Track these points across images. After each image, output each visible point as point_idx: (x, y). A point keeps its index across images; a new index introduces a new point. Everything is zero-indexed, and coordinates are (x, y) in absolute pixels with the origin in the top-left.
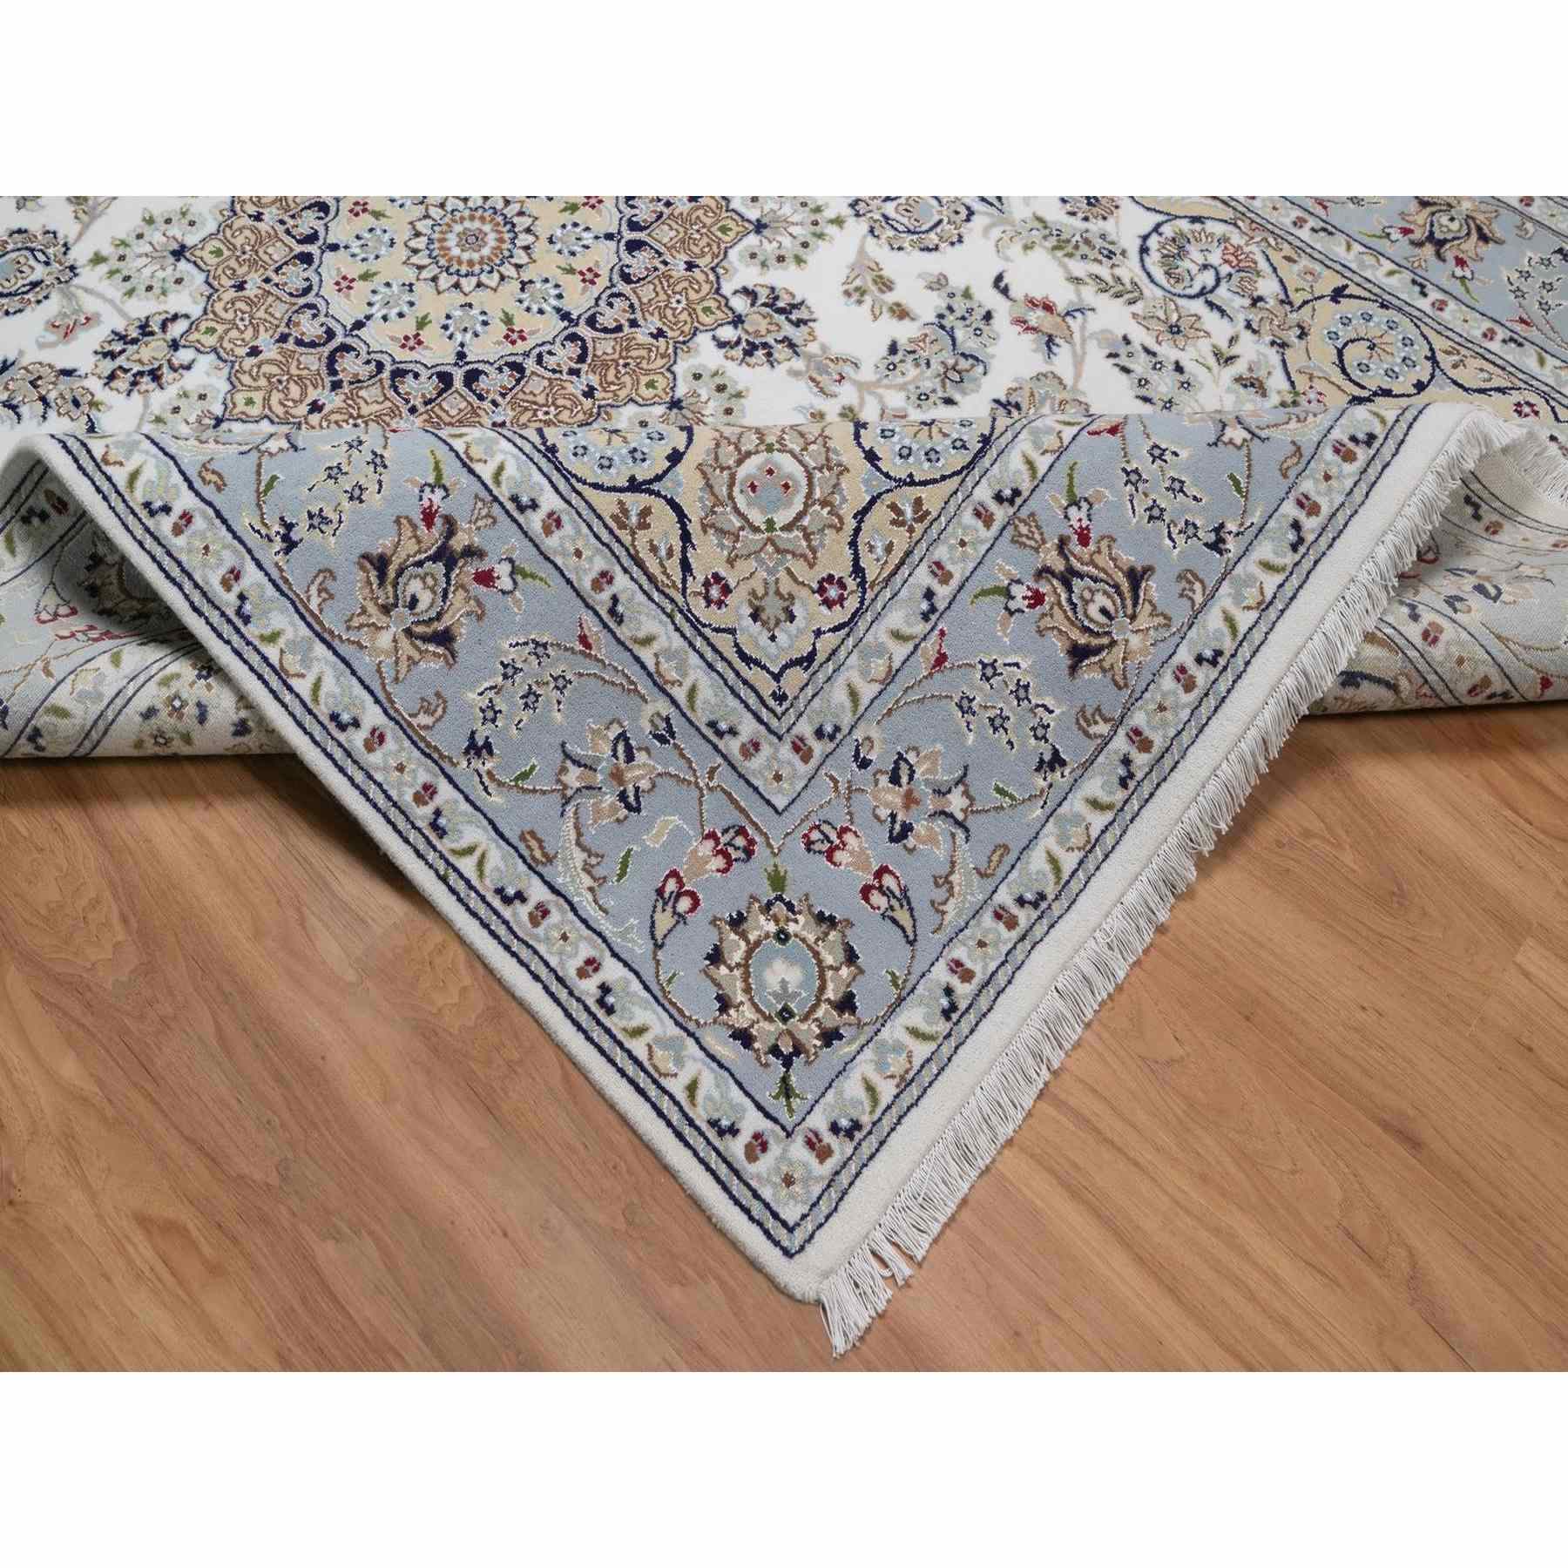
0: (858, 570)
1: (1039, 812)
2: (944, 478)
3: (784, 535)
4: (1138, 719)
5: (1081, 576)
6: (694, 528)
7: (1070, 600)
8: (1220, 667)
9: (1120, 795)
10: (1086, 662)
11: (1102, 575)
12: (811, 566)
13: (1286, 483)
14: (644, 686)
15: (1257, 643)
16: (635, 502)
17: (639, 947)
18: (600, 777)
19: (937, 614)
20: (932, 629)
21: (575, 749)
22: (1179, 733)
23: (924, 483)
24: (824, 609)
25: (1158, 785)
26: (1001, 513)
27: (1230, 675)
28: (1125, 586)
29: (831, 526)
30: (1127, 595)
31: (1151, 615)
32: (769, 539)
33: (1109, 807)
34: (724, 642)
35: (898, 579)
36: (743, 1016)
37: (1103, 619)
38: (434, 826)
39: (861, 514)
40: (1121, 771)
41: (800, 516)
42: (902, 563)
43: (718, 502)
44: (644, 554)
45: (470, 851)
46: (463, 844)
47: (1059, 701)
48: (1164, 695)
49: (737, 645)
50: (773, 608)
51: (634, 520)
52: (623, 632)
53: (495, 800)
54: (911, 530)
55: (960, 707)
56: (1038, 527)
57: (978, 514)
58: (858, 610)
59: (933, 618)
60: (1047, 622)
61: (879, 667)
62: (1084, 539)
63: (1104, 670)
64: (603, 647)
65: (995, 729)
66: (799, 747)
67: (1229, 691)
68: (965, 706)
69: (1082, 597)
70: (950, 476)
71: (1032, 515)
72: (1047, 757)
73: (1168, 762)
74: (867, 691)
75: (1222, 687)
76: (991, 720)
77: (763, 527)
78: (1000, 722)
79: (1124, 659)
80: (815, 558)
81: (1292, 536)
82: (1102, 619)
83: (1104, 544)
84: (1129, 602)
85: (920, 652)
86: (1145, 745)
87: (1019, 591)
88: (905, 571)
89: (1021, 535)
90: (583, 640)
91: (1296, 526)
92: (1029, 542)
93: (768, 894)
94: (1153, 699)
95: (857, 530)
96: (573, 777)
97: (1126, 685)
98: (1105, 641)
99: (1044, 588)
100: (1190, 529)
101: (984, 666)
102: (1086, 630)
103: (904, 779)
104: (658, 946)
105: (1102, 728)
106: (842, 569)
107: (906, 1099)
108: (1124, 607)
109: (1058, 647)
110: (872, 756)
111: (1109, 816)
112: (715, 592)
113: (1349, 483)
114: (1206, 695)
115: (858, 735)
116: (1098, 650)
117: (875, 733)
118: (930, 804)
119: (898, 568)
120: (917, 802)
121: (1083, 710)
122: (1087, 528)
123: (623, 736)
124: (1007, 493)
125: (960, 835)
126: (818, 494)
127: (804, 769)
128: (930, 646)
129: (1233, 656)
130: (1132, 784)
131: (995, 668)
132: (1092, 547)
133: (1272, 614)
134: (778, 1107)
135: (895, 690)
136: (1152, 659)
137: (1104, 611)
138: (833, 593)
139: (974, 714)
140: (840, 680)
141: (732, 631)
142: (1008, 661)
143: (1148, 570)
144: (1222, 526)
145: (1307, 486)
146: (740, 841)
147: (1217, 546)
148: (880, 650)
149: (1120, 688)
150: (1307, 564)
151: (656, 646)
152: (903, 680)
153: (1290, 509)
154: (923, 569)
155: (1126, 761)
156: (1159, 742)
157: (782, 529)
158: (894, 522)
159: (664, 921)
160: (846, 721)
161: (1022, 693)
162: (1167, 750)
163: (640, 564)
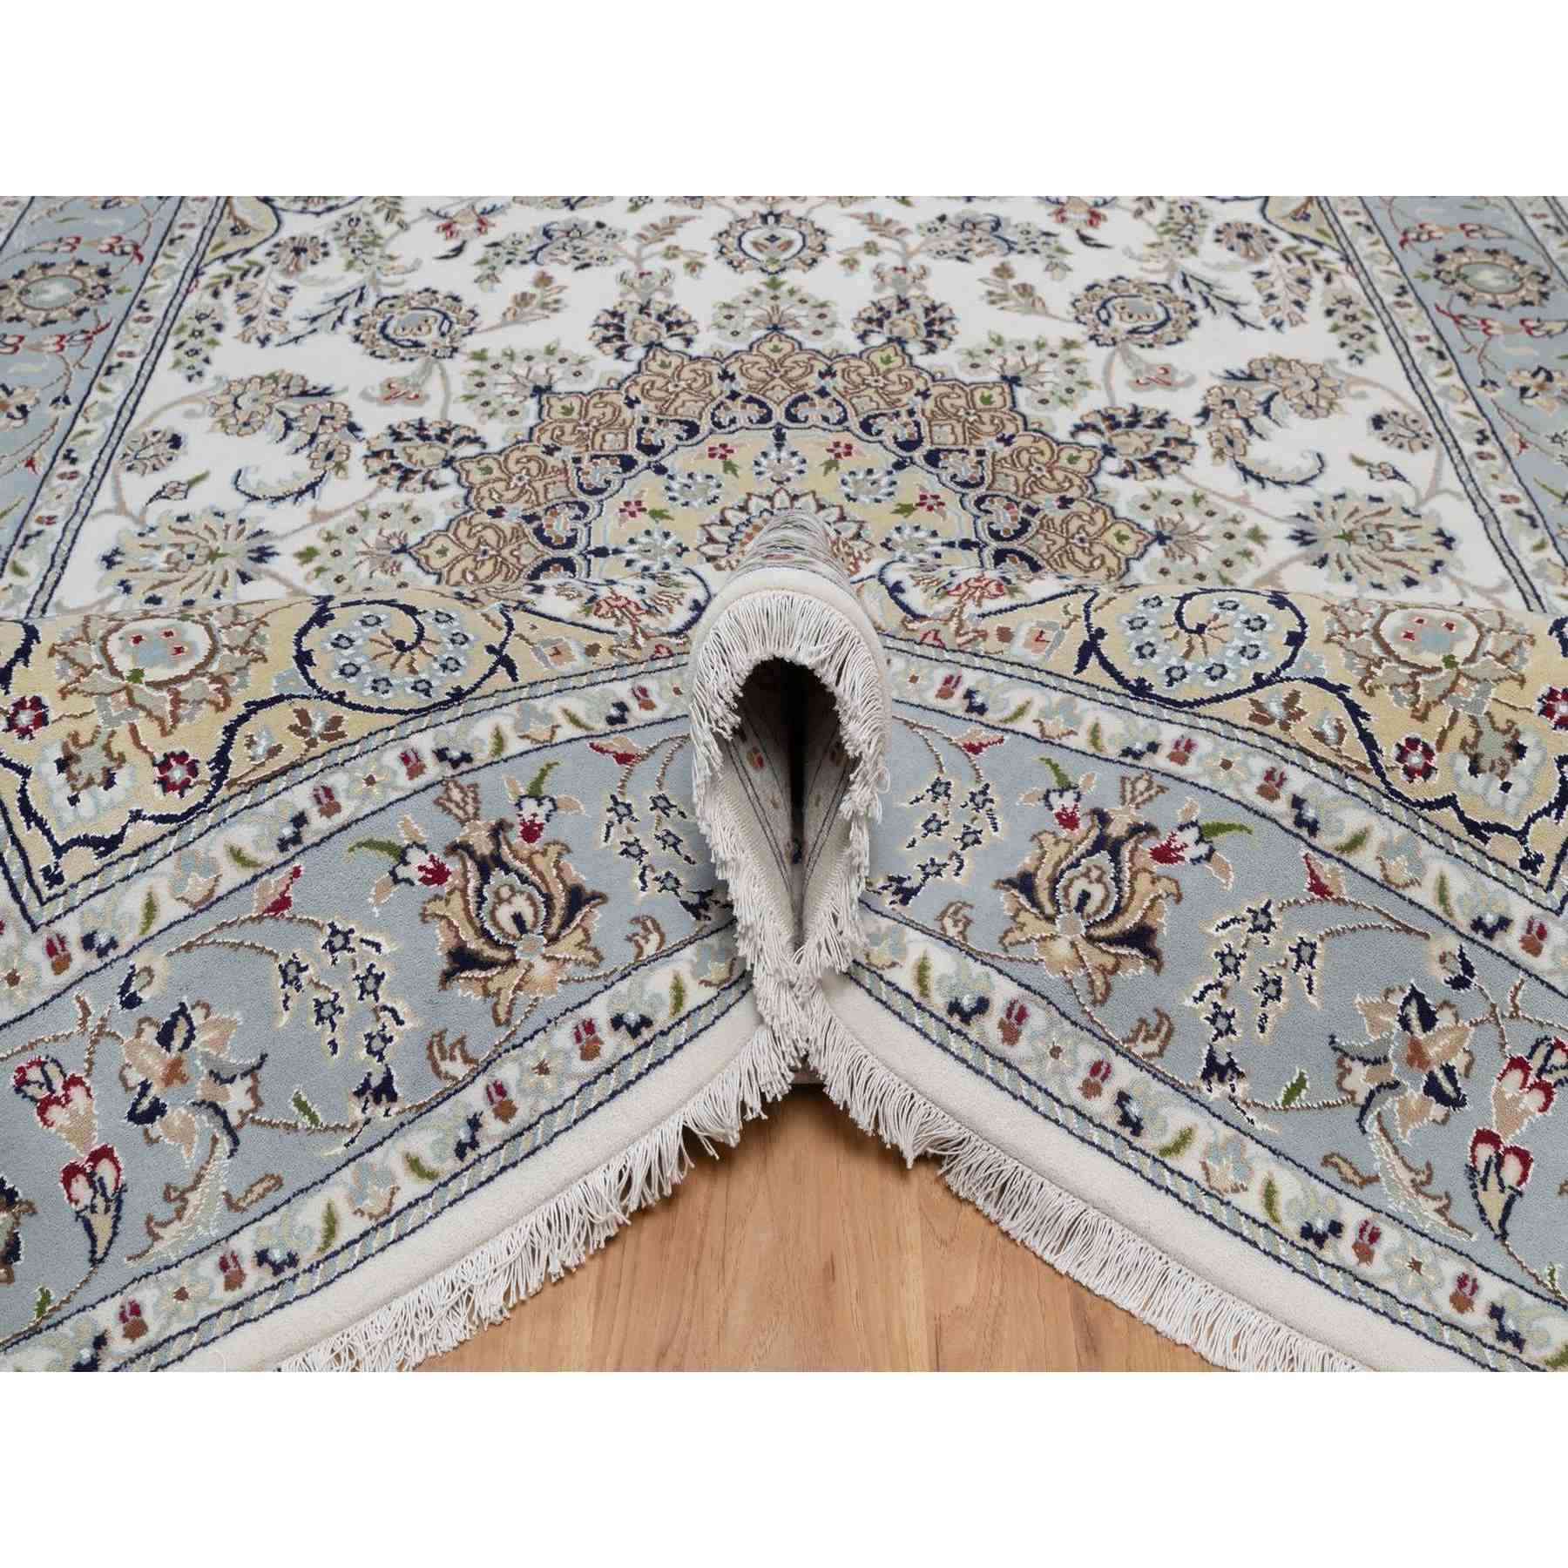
0: (222, 760)
1: (340, 1150)
2: (381, 710)
3: (149, 691)
4: (507, 1072)
7: (479, 892)
8: (640, 1041)
9: (451, 1164)
10: (467, 974)
11: (536, 879)
12: (164, 733)
15: (701, 1026)
19: (299, 848)
20: (286, 863)
22: (553, 1111)
24: (158, 789)
25: (504, 1169)
26: (433, 769)
27: (649, 1056)
29: (211, 702)
31: (579, 945)
32: (126, 688)
33: (431, 1176)
35: (268, 789)
39: (255, 707)
40: (464, 1135)
42: (283, 772)
47: (415, 1012)
49: (23, 791)
50: (91, 763)
54: (312, 744)
55: (284, 973)
56: (475, 800)
58: (199, 806)
59: (293, 850)
60: (438, 908)
61: (197, 887)
62: (531, 832)
63: (486, 993)
65: (320, 1019)
66: (56, 951)
67: (639, 1076)
68: (291, 974)
69: (497, 894)
70: (389, 712)
71: (475, 786)
72: (375, 1082)
73: (525, 1144)
74: (170, 910)
75: (633, 1068)
76: (319, 1005)
77: (125, 674)
78: (325, 1012)
79: (518, 987)
80: (173, 726)
82: (511, 928)
83: (553, 851)
84: (556, 921)
85: (257, 885)
86: (505, 1111)
87: (417, 858)
88: (282, 782)
89: (450, 799)
92: (456, 810)
94: (535, 1053)
95: (243, 719)
97: (508, 1022)
99: (453, 865)
101: (335, 932)
102: (484, 933)
103: (177, 1043)
105: (458, 1069)
106: (203, 751)
109: (439, 941)
110: (145, 995)
111: (425, 1187)
112: (25, 718)
114: (609, 1071)
115: (139, 961)
116: (489, 964)
117: (160, 966)
118: (200, 1087)
119: (274, 775)
120: (183, 1079)
121: (441, 1036)
122: (541, 826)
125: (225, 1144)
127: (51, 981)
128: (274, 885)
129: (663, 1033)
130: (471, 1156)
131: (347, 940)
135: (206, 922)
136: (553, 1001)
137: (518, 919)
138: (177, 774)
139: (298, 988)
140: (141, 886)
141: (25, 772)
142: (369, 937)
143: (599, 897)
148: (209, 866)
149: (498, 1023)
152: (220, 913)
154: (307, 788)
155: (474, 1123)
157: (148, 684)
158: (293, 728)
160: (128, 939)
161: (370, 984)
162: (530, 1127)
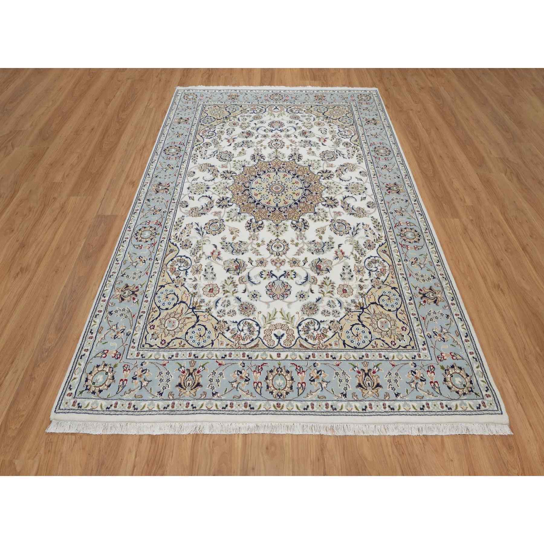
0: (169, 344)
5: (192, 376)
6: (159, 318)
13: (232, 399)
14: (133, 327)
16: (157, 309)
17: (93, 354)
18: (116, 331)
21: (118, 326)
23: (188, 343)
28: (196, 384)
30: (194, 386)
34: (146, 333)
35: (172, 350)
36: (90, 377)
37: (188, 385)
38: (96, 315)
39: (177, 338)
41: (171, 330)
43: (164, 319)
44: (151, 315)
45: (95, 322)
46: (96, 321)
48: (183, 404)
51: (154, 310)
52: (138, 320)
53: (105, 320)
57: (190, 354)
60: (181, 376)
61: (157, 357)
64: (135, 319)
66: (138, 354)
68: (161, 373)
74: (153, 357)
75: (190, 412)
81: (224, 406)
84: (194, 387)
86: (173, 407)
87: (183, 368)
88: (173, 350)
90: (134, 315)
91: (227, 406)
93: (112, 366)
95: (174, 339)
96: (114, 327)
98: (185, 388)
100: (213, 388)
102: (184, 383)
104: (95, 357)
105: (171, 398)
106: (167, 341)
107: (89, 412)
108: (192, 386)
110: (144, 365)
113: (241, 410)
115: (146, 361)
116: (182, 388)
117: (147, 363)
121: (172, 392)
123: (124, 329)
124: (196, 356)
126: (175, 330)
127: (135, 357)
128: (165, 362)
132: (198, 374)
133: (209, 412)
134: (78, 393)
135: (155, 361)
136: (187, 397)
137: (189, 384)
138: (163, 342)
144: (217, 393)
145: (235, 403)
146: (118, 356)
147: (213, 394)
148: (160, 355)
150: (222, 412)
151: (139, 325)
152: (158, 361)
153: (229, 403)
156: (175, 409)
159: (100, 355)
160: (146, 358)
163: (149, 315)
